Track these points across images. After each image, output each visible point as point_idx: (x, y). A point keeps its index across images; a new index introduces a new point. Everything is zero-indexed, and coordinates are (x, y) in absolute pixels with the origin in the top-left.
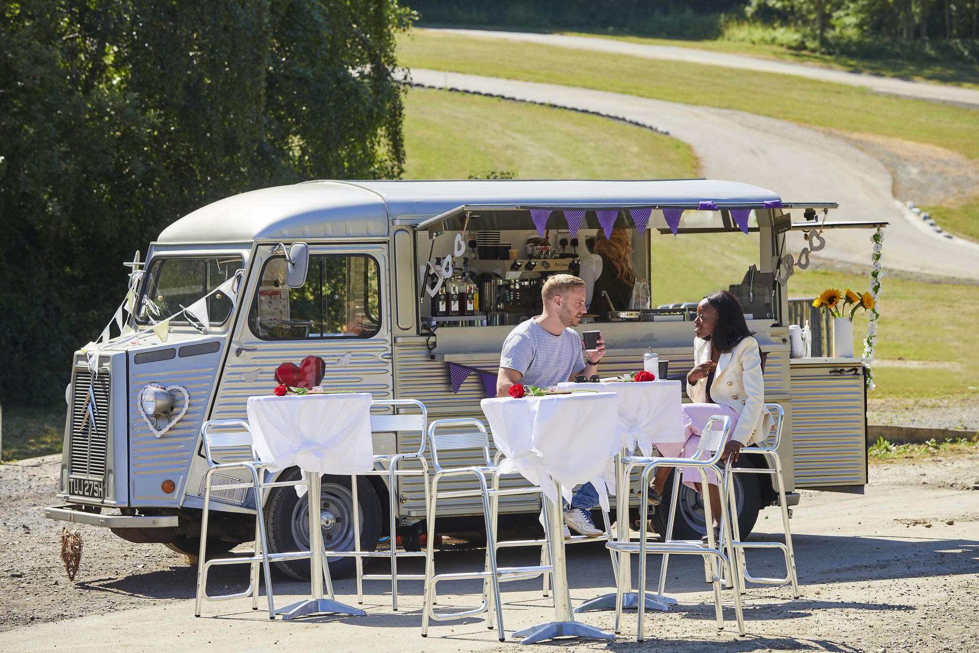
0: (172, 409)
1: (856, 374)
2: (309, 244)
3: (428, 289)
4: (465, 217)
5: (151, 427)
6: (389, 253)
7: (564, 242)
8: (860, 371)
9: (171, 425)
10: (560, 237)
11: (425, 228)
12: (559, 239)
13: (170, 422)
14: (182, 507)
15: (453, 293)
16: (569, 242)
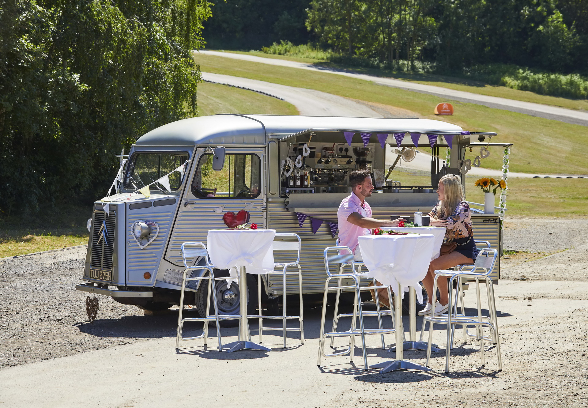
0: (150, 234)
1: (496, 222)
2: (225, 147)
3: (285, 173)
4: (310, 135)
5: (138, 244)
6: (266, 154)
7: (341, 150)
8: (498, 221)
9: (149, 243)
10: (340, 147)
11: (284, 141)
12: (339, 148)
13: (148, 241)
14: (155, 287)
15: (297, 175)
16: (344, 149)
